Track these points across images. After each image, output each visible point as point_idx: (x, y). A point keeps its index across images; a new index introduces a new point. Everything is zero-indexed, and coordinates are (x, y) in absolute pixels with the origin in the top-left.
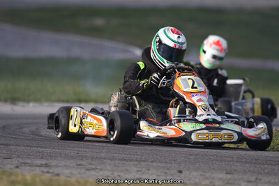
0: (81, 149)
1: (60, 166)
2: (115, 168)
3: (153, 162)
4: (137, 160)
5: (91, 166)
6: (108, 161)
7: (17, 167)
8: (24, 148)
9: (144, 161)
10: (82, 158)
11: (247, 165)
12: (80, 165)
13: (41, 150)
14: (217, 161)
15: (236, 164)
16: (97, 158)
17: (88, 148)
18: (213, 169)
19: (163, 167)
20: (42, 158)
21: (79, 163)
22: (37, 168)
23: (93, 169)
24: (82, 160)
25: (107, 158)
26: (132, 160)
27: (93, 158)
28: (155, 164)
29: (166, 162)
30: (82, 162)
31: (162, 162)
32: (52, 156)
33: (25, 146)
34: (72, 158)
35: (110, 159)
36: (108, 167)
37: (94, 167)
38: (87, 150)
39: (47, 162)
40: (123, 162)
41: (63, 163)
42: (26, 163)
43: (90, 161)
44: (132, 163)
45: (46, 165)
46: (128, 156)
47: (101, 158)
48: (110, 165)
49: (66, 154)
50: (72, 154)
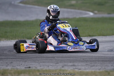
1: (80, 65)
2: (102, 65)
4: (109, 61)
5: (91, 65)
6: (97, 62)
7: (63, 67)
12: (87, 64)
13: (68, 59)
16: (92, 61)
20: (70, 62)
22: (71, 67)
23: (93, 66)
24: (87, 62)
25: (96, 61)
26: (107, 61)
27: (90, 61)
30: (87, 63)
33: (61, 58)
34: (82, 62)
35: (97, 61)
36: (98, 65)
37: (93, 65)
39: (74, 64)
40: (104, 62)
41: (80, 64)
42: (65, 65)
45: (74, 65)
46: (104, 59)
47: (94, 61)
48: (99, 63)
49: (79, 60)
50: (81, 60)
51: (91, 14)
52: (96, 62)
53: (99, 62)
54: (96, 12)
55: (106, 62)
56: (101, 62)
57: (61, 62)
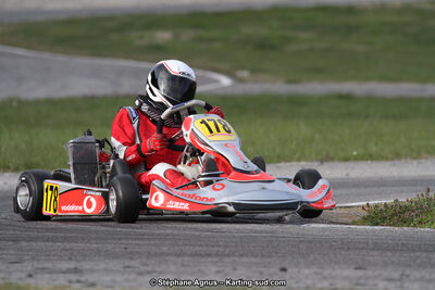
0: (130, 242)
1: (98, 271)
2: (183, 269)
3: (241, 256)
4: (217, 255)
5: (144, 268)
6: (172, 258)
7: (30, 276)
8: (42, 244)
9: (228, 256)
10: (132, 256)
11: (389, 254)
12: (128, 267)
13: (68, 246)
14: (343, 248)
15: (371, 253)
16: (155, 254)
17: (142, 239)
18: (336, 263)
19: (257, 263)
20: (70, 259)
21: (127, 264)
22: (61, 275)
23: (148, 273)
24: (131, 259)
25: (168, 255)
26: (210, 255)
27: (149, 255)
28: (244, 259)
29: (263, 256)
30: (132, 263)
31: (256, 256)
32: (84, 255)
33: (44, 241)
34: (116, 256)
35: (176, 255)
36: (172, 268)
37: (149, 269)
38: (141, 242)
39: (78, 265)
40: (196, 258)
41: (102, 266)
42: (44, 269)
43: (144, 260)
44: (210, 259)
45: (76, 271)
46: (205, 248)
47: (162, 254)
48: (175, 264)
49: (107, 251)
50: (117, 250)
51: (225, 81)
52: (167, 258)
53: (180, 260)
54: (244, 74)
55: (204, 260)
56: (186, 259)
57: (33, 259)
